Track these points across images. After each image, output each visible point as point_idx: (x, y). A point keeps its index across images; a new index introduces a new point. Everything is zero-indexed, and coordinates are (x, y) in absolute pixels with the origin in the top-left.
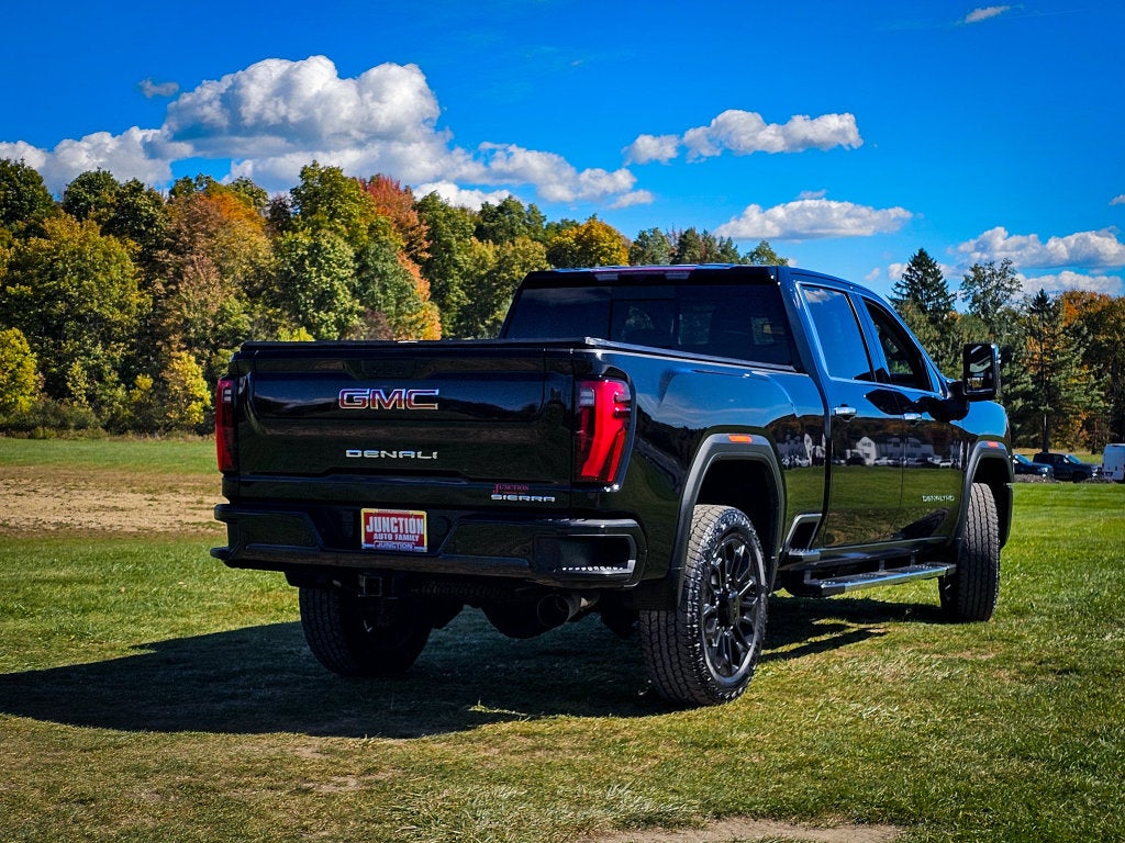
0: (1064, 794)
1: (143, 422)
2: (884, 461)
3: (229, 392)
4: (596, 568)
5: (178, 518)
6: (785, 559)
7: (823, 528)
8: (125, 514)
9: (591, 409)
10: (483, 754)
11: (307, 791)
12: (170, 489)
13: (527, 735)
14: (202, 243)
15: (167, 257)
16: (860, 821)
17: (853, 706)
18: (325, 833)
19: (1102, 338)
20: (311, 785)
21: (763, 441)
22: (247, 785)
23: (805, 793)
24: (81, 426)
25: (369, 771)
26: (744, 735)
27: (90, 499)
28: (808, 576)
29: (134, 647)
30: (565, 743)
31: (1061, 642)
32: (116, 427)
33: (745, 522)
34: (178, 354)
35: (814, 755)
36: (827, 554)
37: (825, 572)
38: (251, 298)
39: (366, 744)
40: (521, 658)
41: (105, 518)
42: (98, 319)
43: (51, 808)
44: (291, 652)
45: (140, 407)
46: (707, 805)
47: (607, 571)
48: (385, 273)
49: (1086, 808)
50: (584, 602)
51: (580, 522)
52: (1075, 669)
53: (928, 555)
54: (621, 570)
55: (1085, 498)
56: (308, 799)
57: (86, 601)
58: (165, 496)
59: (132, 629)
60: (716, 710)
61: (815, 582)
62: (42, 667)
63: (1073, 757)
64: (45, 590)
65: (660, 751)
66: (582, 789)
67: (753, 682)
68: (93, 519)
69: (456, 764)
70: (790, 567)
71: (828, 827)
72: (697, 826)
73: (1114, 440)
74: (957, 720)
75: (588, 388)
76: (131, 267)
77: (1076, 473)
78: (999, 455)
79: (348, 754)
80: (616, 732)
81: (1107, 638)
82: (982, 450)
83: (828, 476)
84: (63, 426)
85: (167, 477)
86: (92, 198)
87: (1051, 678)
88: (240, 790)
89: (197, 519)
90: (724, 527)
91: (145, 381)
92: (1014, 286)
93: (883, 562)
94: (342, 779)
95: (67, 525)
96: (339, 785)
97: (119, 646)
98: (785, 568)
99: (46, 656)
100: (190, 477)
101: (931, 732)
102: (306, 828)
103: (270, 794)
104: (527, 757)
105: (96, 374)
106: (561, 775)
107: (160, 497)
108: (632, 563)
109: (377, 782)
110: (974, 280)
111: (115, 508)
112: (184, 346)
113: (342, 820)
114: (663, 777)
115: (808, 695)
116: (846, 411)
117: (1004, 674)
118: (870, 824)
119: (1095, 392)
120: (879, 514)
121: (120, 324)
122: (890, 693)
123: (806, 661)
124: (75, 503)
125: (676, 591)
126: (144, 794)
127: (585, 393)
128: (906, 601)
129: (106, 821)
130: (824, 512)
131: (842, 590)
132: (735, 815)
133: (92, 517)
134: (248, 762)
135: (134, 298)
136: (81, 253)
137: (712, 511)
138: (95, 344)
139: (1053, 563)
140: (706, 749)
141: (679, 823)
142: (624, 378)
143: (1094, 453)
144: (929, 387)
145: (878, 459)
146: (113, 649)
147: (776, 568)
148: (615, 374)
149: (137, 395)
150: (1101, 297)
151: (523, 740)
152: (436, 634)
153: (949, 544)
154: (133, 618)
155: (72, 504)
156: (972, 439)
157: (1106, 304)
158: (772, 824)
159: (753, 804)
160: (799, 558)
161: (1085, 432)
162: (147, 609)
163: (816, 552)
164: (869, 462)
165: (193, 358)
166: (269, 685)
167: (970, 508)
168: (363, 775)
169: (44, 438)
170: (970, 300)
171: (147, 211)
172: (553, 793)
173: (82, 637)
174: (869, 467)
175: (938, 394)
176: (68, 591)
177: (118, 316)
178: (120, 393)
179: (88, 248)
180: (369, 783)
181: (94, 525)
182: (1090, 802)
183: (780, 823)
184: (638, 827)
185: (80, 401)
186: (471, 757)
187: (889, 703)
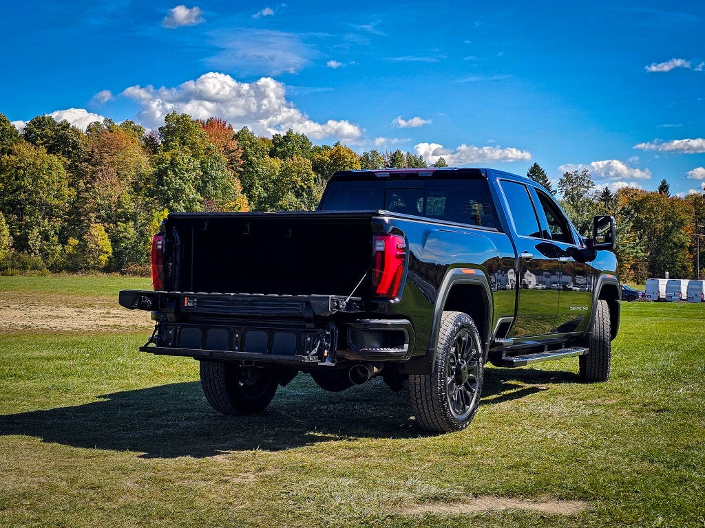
0: (681, 482)
1: (73, 265)
2: (540, 286)
3: (160, 243)
4: (385, 349)
5: (95, 323)
6: (493, 344)
7: (514, 326)
8: (64, 320)
9: (382, 253)
10: (327, 460)
11: (226, 482)
12: (90, 305)
13: (349, 449)
14: (107, 159)
15: (87, 167)
16: (560, 498)
17: (540, 431)
18: (243, 506)
19: (642, 216)
20: (227, 478)
21: (481, 273)
22: (189, 478)
23: (525, 482)
24: (35, 268)
25: (260, 470)
26: (479, 448)
27: (42, 311)
28: (504, 355)
29: (99, 397)
30: (373, 453)
31: (653, 393)
32: (56, 269)
33: (471, 322)
34: (95, 225)
35: (525, 460)
36: (516, 341)
37: (514, 352)
38: (136, 192)
39: (254, 454)
40: (334, 403)
41: (51, 323)
42: (44, 204)
43: (75, 492)
44: (195, 400)
45: (70, 256)
46: (468, 489)
47: (392, 351)
48: (216, 178)
49: (695, 490)
50: (375, 370)
51: (376, 321)
52: (666, 409)
53: (572, 343)
54: (400, 350)
55: (637, 311)
56: (228, 486)
57: (64, 370)
58: (87, 310)
59: (96, 387)
60: (457, 434)
61: (509, 358)
62: (47, 408)
63: (681, 461)
64: (38, 364)
65: (432, 457)
66: (391, 480)
67: (476, 418)
68: (45, 323)
69: (311, 465)
70: (494, 349)
71: (542, 502)
72: (464, 502)
73: (650, 277)
74: (605, 439)
75: (381, 240)
76: (64, 173)
77: (629, 296)
78: (613, 283)
79: (246, 460)
80: (403, 446)
81: (681, 391)
82: (604, 280)
83: (517, 295)
84: (24, 268)
85: (88, 298)
86: (39, 132)
87: (653, 414)
88: (186, 481)
89: (107, 323)
90: (459, 324)
91: (73, 241)
92: (590, 185)
93: (547, 346)
94: (244, 475)
95: (30, 327)
96: (244, 478)
97: (89, 396)
98: (492, 350)
99: (49, 403)
100: (101, 298)
101: (591, 446)
102: (231, 504)
103: (204, 484)
104: (353, 462)
105: (46, 237)
106: (376, 472)
107: (84, 310)
108: (406, 346)
109: (266, 476)
110: (566, 182)
111: (58, 317)
112: (98, 221)
113: (251, 498)
114: (438, 472)
115: (511, 424)
116: (528, 255)
117: (624, 412)
118: (567, 500)
119: (638, 247)
120: (544, 318)
121: (57, 207)
122: (559, 423)
123: (505, 405)
124: (34, 314)
125: (432, 363)
126: (128, 483)
127: (379, 243)
128: (554, 370)
129: (109, 499)
130: (515, 316)
131: (525, 363)
132: (486, 495)
133: (44, 322)
134: (187, 465)
135: (66, 191)
136: (34, 164)
137: (453, 314)
138: (44, 218)
139: (636, 347)
140: (458, 456)
141: (453, 500)
142: (402, 234)
143: (638, 284)
144: (572, 242)
145: (537, 285)
146: (88, 398)
147: (488, 350)
148: (396, 232)
149: (69, 250)
150: (641, 191)
151: (347, 451)
152: (280, 389)
153: (584, 336)
154: (95, 380)
155: (32, 314)
156: (597, 273)
157: (645, 195)
158: (508, 500)
159: (495, 489)
160: (501, 344)
161: (632, 272)
162: (102, 375)
163: (511, 340)
164: (530, 286)
165: (103, 228)
166: (187, 419)
167: (597, 313)
168: (257, 472)
169: (12, 275)
170: (564, 193)
171: (72, 139)
172: (375, 482)
173: (67, 391)
174: (531, 290)
175: (578, 246)
176: (51, 365)
177: (56, 202)
178: (59, 248)
179: (38, 162)
180: (262, 477)
181: (45, 327)
182: (697, 487)
183: (513, 500)
184: (430, 502)
185: (35, 253)
186: (319, 461)
187: (560, 429)
